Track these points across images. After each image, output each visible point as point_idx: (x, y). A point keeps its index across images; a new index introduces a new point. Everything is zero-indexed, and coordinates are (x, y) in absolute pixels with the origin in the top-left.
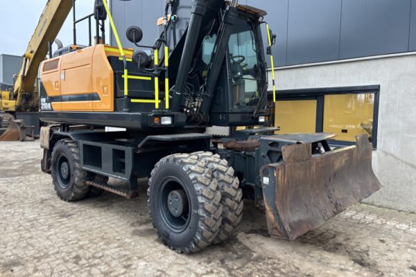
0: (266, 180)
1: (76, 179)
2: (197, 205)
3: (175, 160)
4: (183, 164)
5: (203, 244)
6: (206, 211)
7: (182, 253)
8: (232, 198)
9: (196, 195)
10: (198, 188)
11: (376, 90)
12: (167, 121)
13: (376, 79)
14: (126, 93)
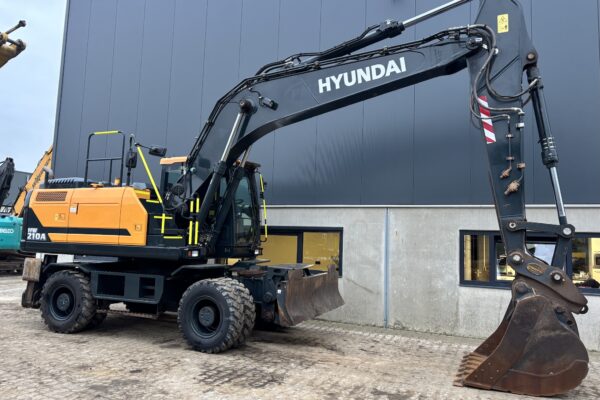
0: (279, 291)
1: (84, 309)
2: (228, 314)
3: (209, 283)
4: (216, 285)
5: (231, 343)
6: (236, 317)
7: (213, 353)
8: (250, 309)
9: (227, 306)
10: (229, 301)
11: (340, 231)
12: (195, 254)
13: (340, 223)
14: (163, 232)
